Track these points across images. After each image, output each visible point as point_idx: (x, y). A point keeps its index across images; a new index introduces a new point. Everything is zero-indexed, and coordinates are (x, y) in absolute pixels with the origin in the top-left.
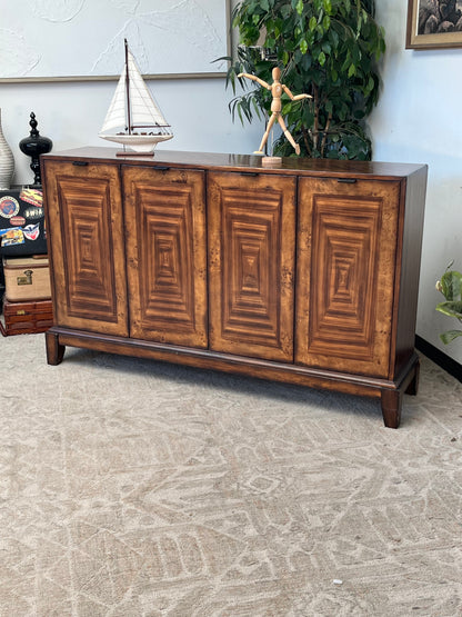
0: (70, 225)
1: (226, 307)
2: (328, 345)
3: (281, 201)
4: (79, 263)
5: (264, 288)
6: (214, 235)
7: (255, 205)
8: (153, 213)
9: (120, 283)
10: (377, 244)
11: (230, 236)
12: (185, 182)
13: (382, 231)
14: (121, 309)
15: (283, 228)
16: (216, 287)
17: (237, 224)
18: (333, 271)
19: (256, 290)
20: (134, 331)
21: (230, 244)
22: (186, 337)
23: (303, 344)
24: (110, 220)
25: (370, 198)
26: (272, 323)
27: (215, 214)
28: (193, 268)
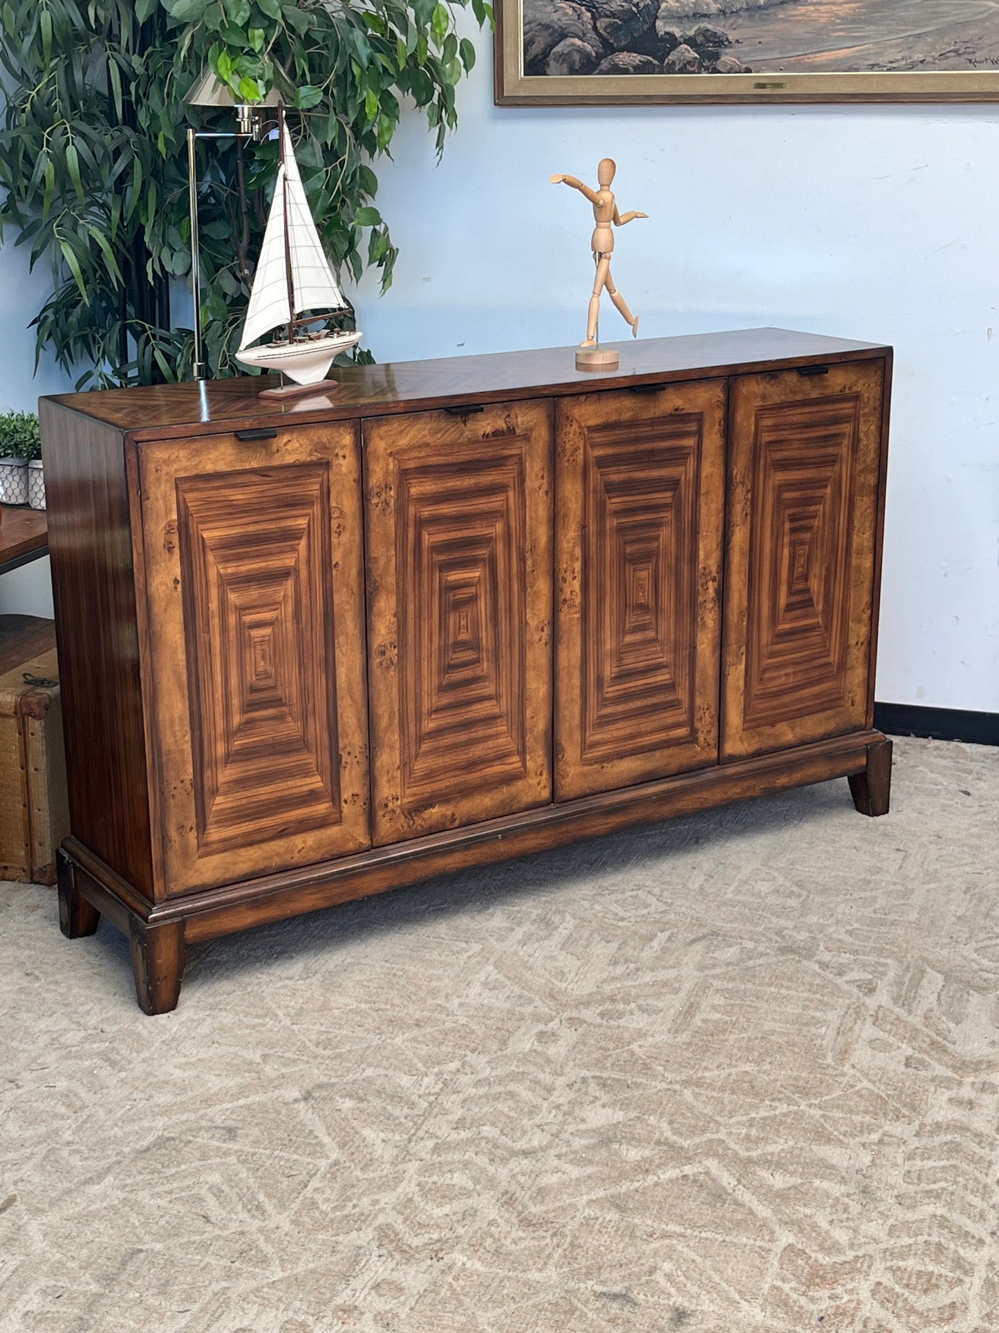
0: (214, 605)
1: (592, 691)
2: (775, 702)
3: (699, 434)
4: (236, 702)
5: (667, 627)
6: (570, 536)
7: (652, 452)
8: (435, 520)
9: (350, 717)
10: (852, 479)
11: (601, 533)
12: (511, 431)
13: (860, 454)
14: (351, 783)
15: (703, 490)
16: (570, 655)
17: (615, 503)
18: (786, 552)
19: (651, 634)
20: (385, 826)
21: (601, 548)
22: (506, 791)
23: (734, 717)
24: (327, 565)
25: (842, 398)
26: (682, 694)
27: (571, 490)
28: (523, 624)
